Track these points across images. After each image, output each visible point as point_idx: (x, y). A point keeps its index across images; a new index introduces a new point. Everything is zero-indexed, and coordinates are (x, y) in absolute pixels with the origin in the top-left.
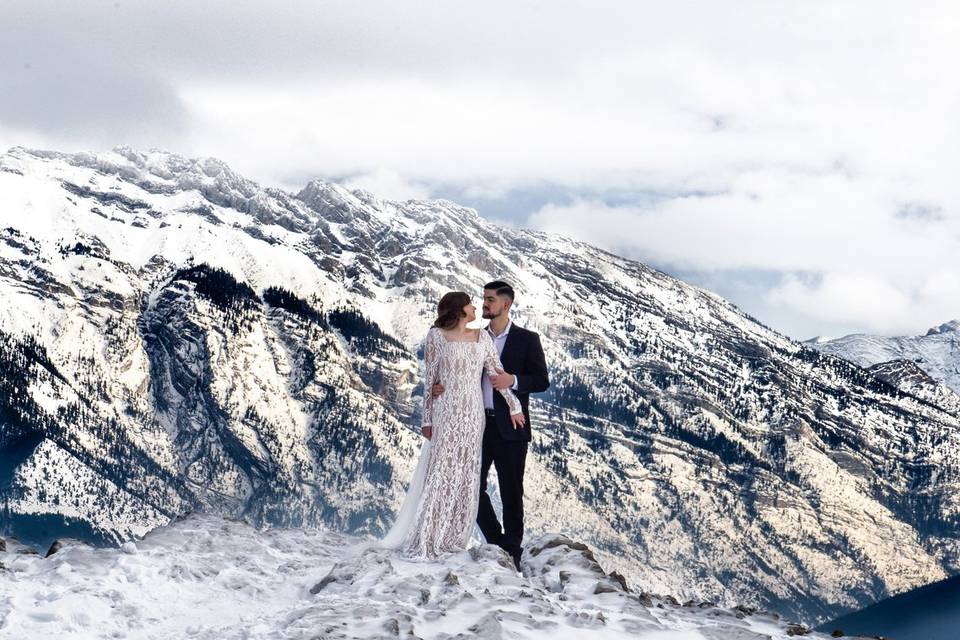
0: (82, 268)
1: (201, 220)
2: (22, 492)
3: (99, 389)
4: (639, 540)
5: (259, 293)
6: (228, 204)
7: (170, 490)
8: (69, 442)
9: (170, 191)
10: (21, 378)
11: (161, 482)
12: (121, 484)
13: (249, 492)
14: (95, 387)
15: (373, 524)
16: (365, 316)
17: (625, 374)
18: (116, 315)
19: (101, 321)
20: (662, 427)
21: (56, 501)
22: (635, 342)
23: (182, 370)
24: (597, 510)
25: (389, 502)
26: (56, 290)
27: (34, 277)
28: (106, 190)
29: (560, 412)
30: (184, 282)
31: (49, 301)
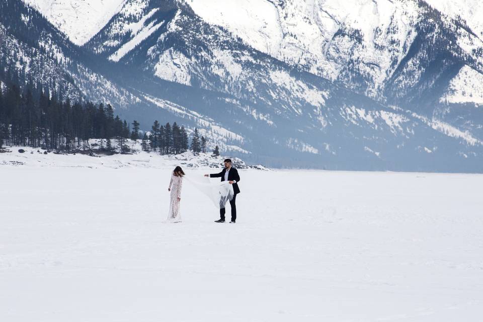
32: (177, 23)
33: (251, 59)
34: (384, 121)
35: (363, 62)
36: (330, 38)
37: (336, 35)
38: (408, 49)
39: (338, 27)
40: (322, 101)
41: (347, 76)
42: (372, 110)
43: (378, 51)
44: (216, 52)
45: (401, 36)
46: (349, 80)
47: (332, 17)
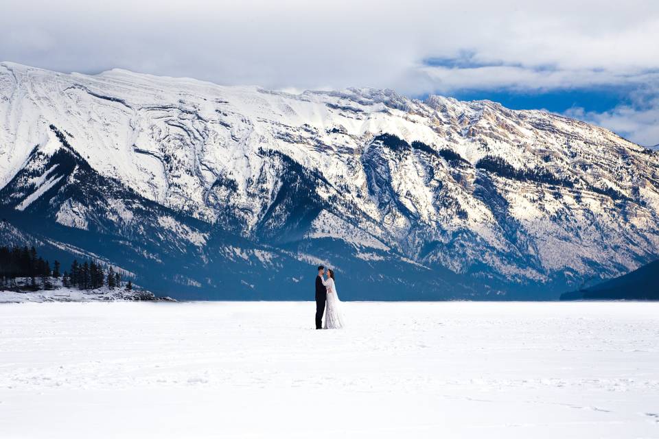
0: (336, 139)
1: (385, 115)
2: (315, 230)
3: (345, 188)
4: (577, 235)
5: (410, 143)
6: (396, 107)
7: (377, 227)
8: (334, 210)
9: (371, 104)
10: (313, 186)
11: (373, 224)
12: (356, 225)
13: (410, 226)
14: (344, 187)
15: (462, 236)
16: (454, 151)
17: (568, 166)
18: (351, 157)
19: (345, 160)
20: (585, 187)
21: (329, 232)
22: (572, 153)
23: (379, 177)
24: (558, 224)
25: (468, 227)
26: (326, 148)
27: (316, 144)
28: (344, 105)
29: (541, 185)
30: (379, 141)
31: (323, 153)
32: (75, 176)
33: (141, 206)
34: (257, 258)
35: (238, 208)
36: (209, 187)
37: (215, 184)
38: (276, 196)
39: (216, 178)
40: (204, 241)
41: (224, 219)
42: (246, 248)
43: (250, 199)
44: (110, 201)
45: (269, 186)
46: (226, 223)
47: (211, 170)
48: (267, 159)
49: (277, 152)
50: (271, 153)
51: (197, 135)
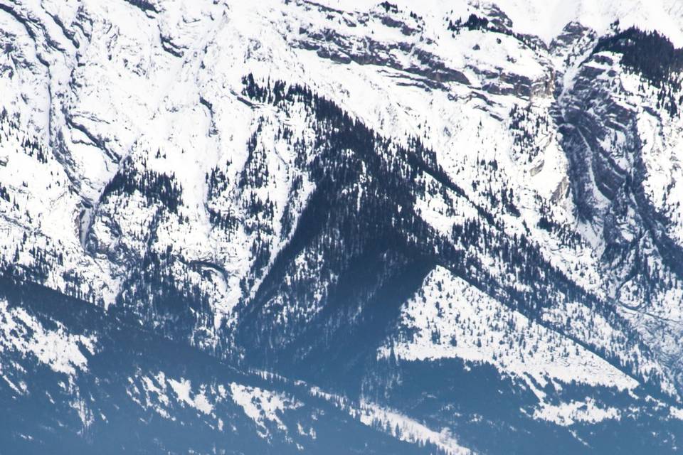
0: (477, 47)
2: (410, 334)
3: (504, 200)
7: (598, 319)
8: (469, 268)
10: (405, 192)
11: (585, 310)
12: (534, 316)
14: (499, 197)
18: (523, 104)
19: (504, 113)
21: (454, 343)
23: (608, 166)
26: (446, 78)
27: (417, 63)
30: (607, 54)
31: (437, 92)
34: (241, 408)
35: (182, 260)
36: (95, 197)
37: (110, 188)
38: (294, 226)
39: (114, 169)
40: (80, 360)
41: (142, 294)
42: (208, 382)
43: (219, 232)
45: (276, 192)
46: (147, 306)
47: (99, 143)
48: (268, 110)
49: (298, 90)
50: (281, 94)
51: (56, 33)
